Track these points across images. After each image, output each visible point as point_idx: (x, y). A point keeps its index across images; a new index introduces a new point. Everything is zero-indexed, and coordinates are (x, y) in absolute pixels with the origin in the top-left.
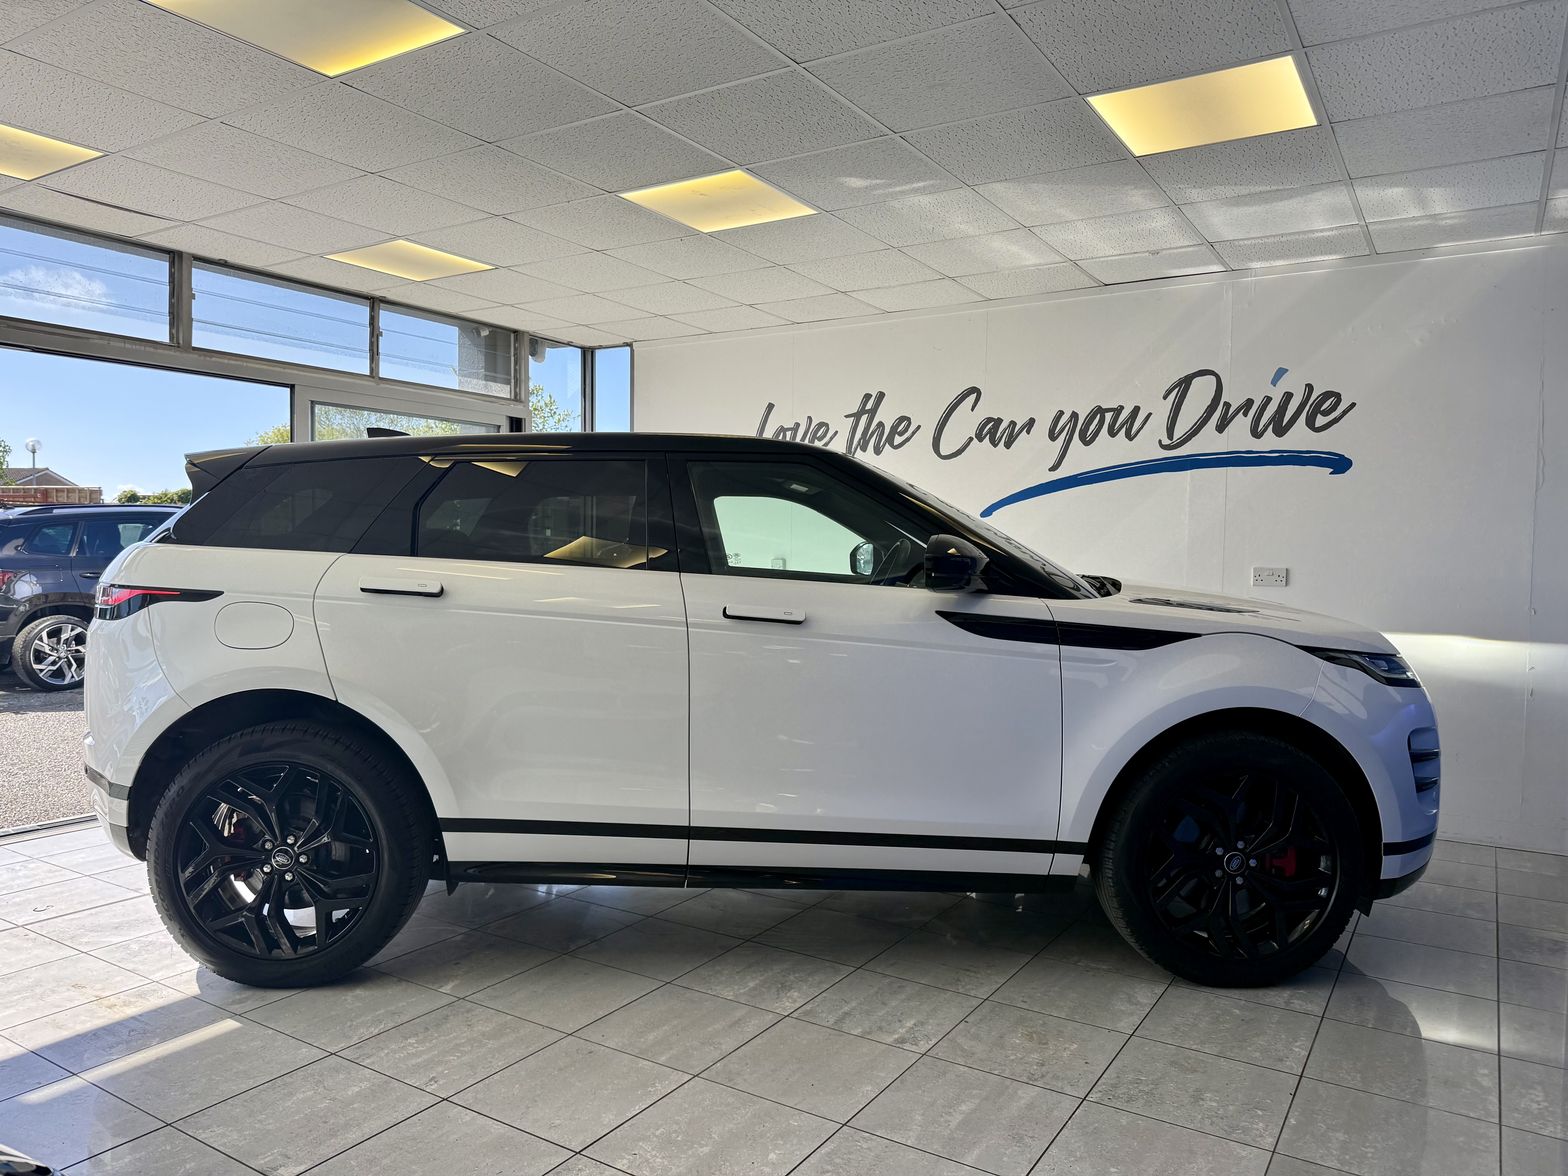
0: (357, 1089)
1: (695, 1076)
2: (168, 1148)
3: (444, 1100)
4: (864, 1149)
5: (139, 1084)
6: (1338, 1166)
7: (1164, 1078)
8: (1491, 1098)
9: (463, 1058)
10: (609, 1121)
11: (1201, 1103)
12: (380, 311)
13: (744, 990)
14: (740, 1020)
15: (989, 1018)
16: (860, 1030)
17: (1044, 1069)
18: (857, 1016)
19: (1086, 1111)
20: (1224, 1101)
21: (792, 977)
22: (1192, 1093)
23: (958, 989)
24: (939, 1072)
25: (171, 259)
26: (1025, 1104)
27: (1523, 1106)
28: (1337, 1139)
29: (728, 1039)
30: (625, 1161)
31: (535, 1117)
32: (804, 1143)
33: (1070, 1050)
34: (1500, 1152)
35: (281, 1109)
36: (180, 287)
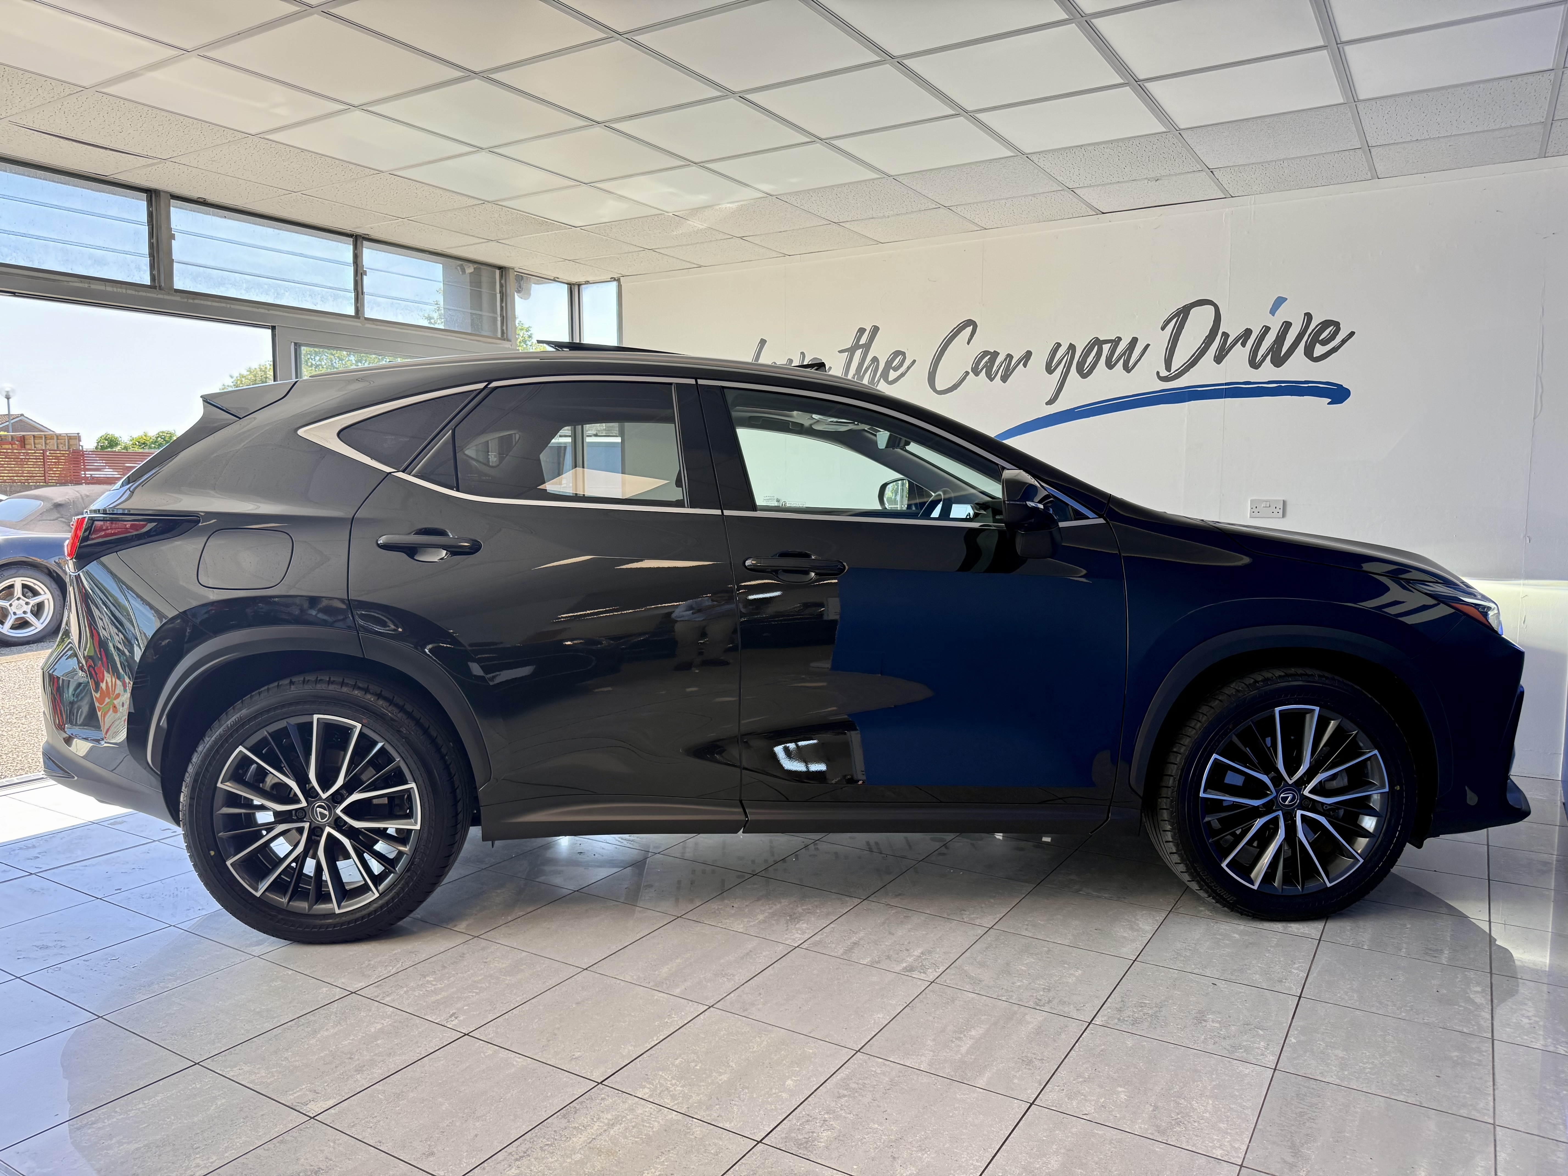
0: (379, 1026)
1: (710, 1007)
2: (198, 1086)
3: (465, 1035)
4: (879, 1074)
5: (164, 1025)
6: (1338, 1081)
7: (1168, 1002)
8: (1483, 1014)
9: (481, 994)
10: (629, 1052)
11: (1204, 1024)
12: (364, 249)
13: (754, 923)
14: (751, 951)
15: (994, 946)
16: (869, 959)
17: (1051, 994)
18: (865, 946)
19: (1092, 1034)
20: (1226, 1021)
21: (800, 910)
22: (1196, 1015)
23: (963, 919)
24: (949, 999)
25: (149, 199)
26: (1032, 1028)
27: (1514, 1021)
28: (1336, 1056)
29: (741, 971)
30: (646, 1090)
31: (556, 1050)
32: (820, 1069)
33: (1075, 976)
34: (1493, 1065)
35: (306, 1046)
36: (159, 227)
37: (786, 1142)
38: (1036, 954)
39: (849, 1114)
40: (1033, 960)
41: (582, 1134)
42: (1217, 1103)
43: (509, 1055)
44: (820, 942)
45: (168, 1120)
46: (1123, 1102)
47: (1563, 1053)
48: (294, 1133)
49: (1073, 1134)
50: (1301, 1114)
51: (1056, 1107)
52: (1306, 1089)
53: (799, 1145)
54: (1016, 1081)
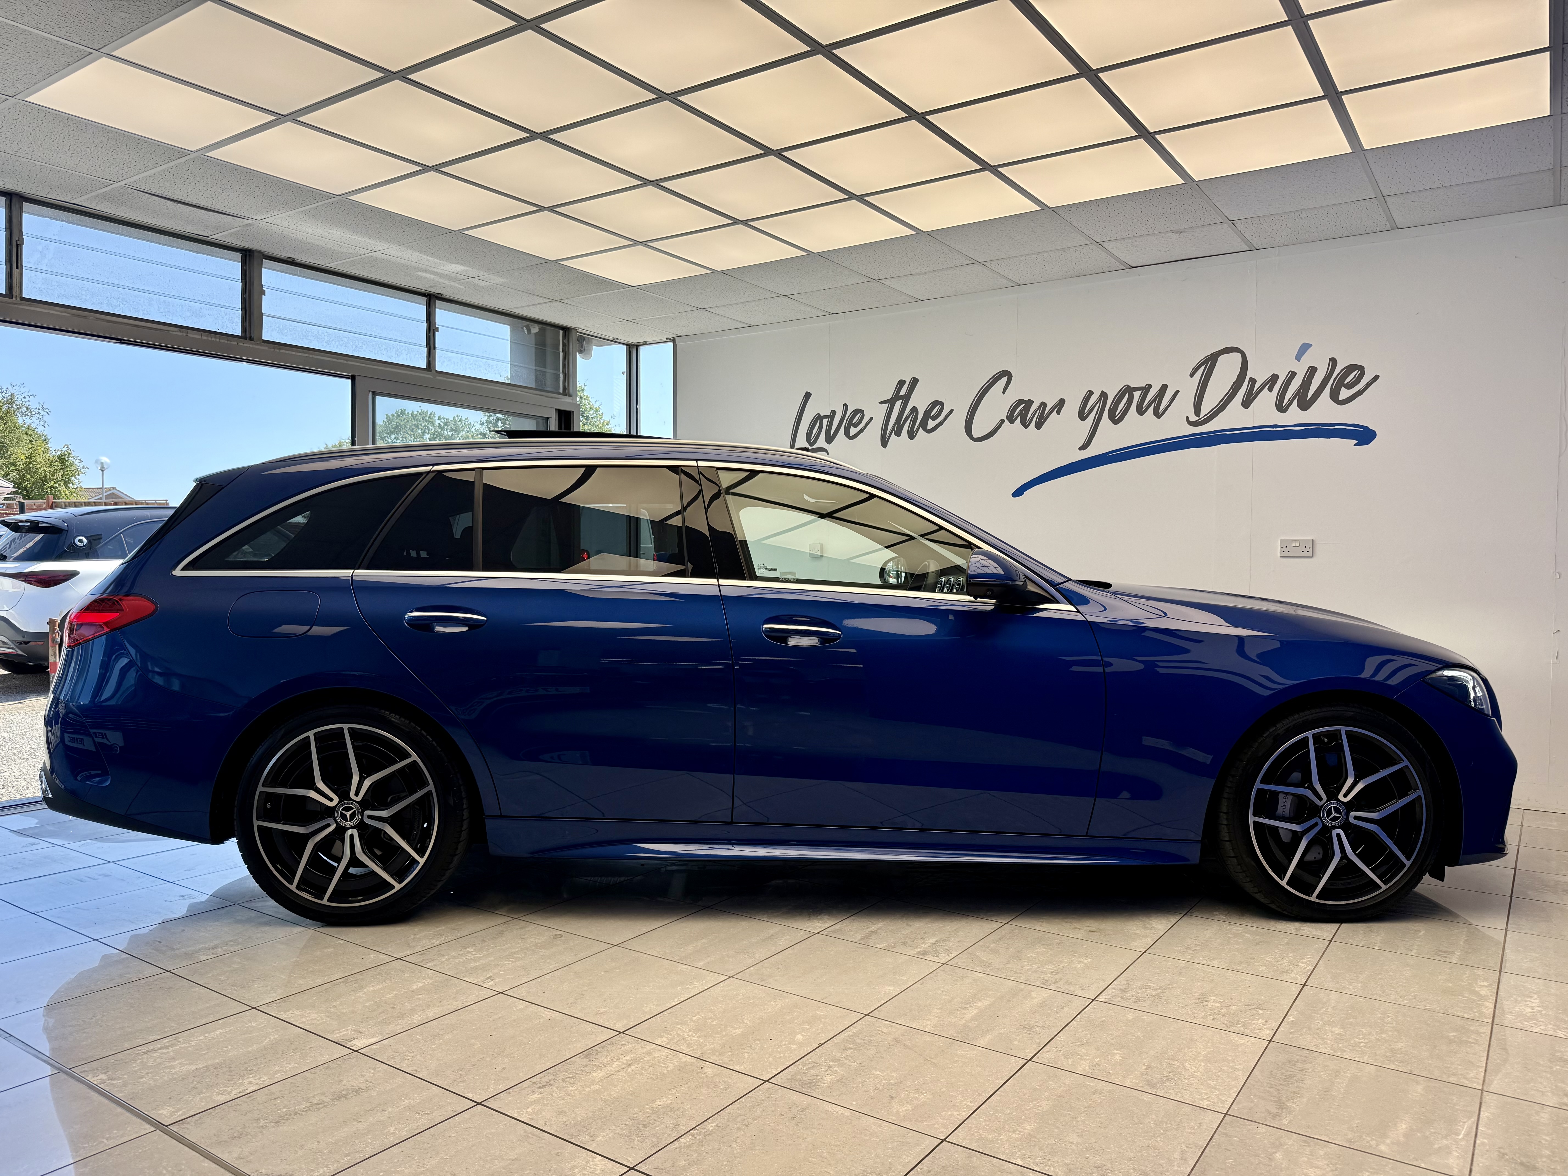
0: (420, 985)
1: (730, 977)
2: (254, 1025)
3: (500, 993)
4: (884, 1033)
5: (225, 978)
6: (1332, 1052)
7: (1172, 985)
8: (1486, 1003)
9: (517, 963)
10: (650, 1010)
11: (1205, 1003)
12: (437, 307)
14: (772, 935)
15: (1008, 937)
16: (884, 944)
17: (1057, 977)
18: (883, 935)
19: (1095, 1008)
20: (1227, 1002)
22: (1198, 997)
23: (980, 915)
24: (958, 977)
25: (243, 258)
26: (1036, 1002)
27: (1517, 1009)
28: (1332, 1032)
29: (762, 951)
30: (664, 1039)
31: (583, 1006)
32: (829, 1027)
33: (1083, 963)
34: (1490, 1044)
35: (353, 998)
36: (251, 284)
37: (792, 1082)
38: (1047, 945)
39: (853, 1062)
40: (1044, 950)
41: (601, 1070)
42: (1209, 1065)
43: (539, 1010)
44: (840, 930)
45: (226, 1049)
46: (1117, 1062)
47: (1563, 1036)
48: (339, 1062)
49: (1065, 1084)
50: (1291, 1077)
51: (1052, 1063)
52: (1298, 1057)
53: (803, 1085)
54: (1016, 1043)
